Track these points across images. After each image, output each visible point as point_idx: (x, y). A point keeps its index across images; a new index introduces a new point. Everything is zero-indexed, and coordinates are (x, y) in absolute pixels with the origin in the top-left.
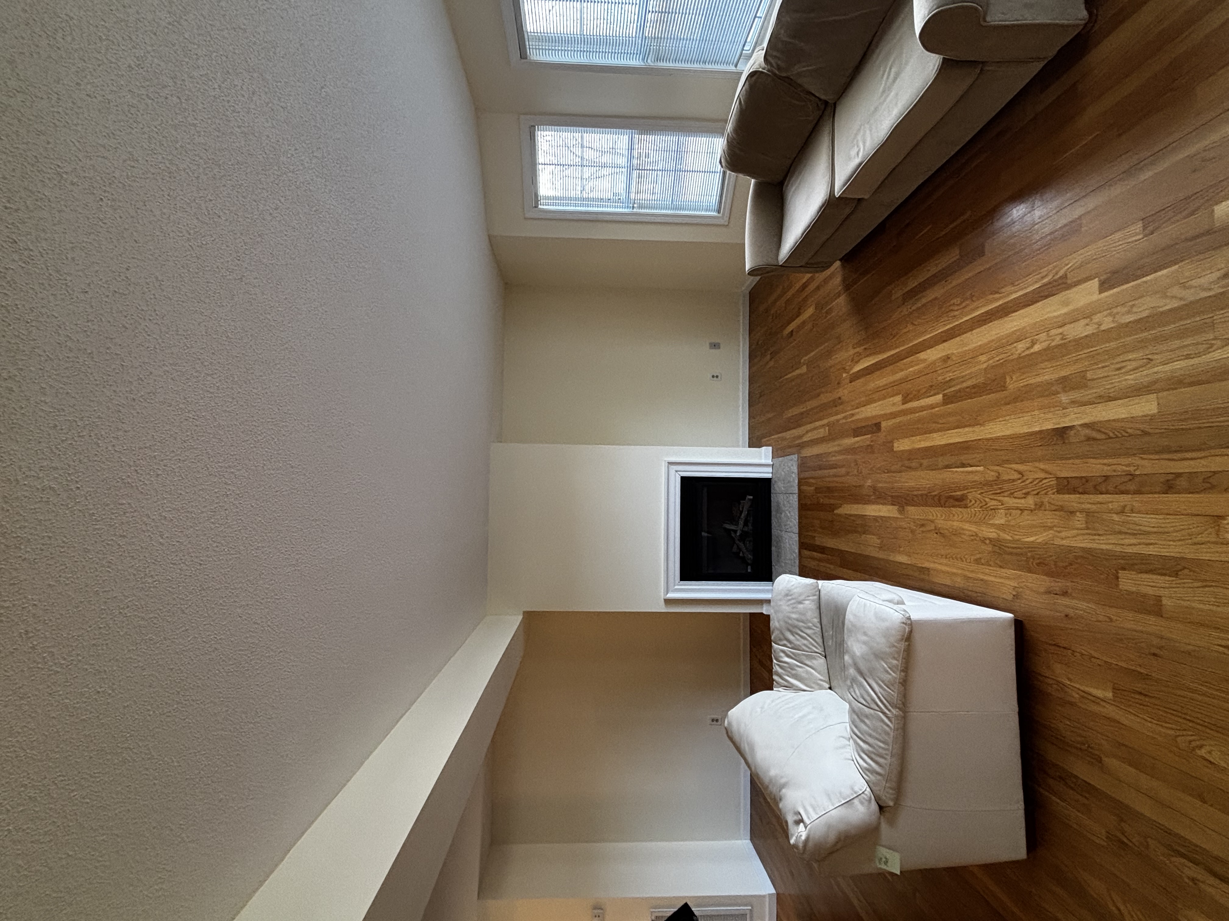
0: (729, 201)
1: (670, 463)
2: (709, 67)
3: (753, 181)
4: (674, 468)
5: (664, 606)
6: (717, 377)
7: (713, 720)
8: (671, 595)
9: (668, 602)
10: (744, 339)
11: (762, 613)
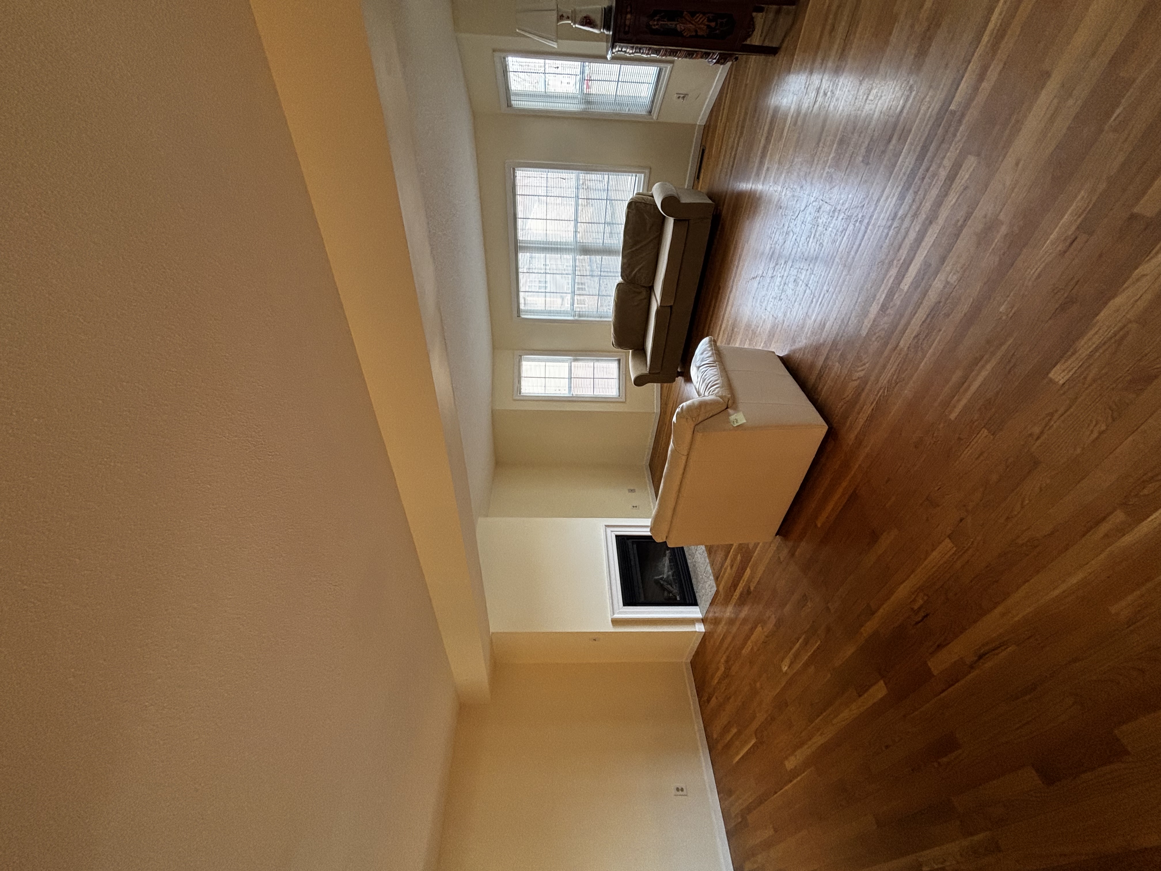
0: (624, 391)
1: (607, 526)
2: (602, 319)
3: (631, 351)
4: (609, 530)
5: (612, 626)
6: (636, 507)
7: (678, 789)
8: (617, 616)
9: (616, 622)
10: (651, 489)
11: (696, 632)
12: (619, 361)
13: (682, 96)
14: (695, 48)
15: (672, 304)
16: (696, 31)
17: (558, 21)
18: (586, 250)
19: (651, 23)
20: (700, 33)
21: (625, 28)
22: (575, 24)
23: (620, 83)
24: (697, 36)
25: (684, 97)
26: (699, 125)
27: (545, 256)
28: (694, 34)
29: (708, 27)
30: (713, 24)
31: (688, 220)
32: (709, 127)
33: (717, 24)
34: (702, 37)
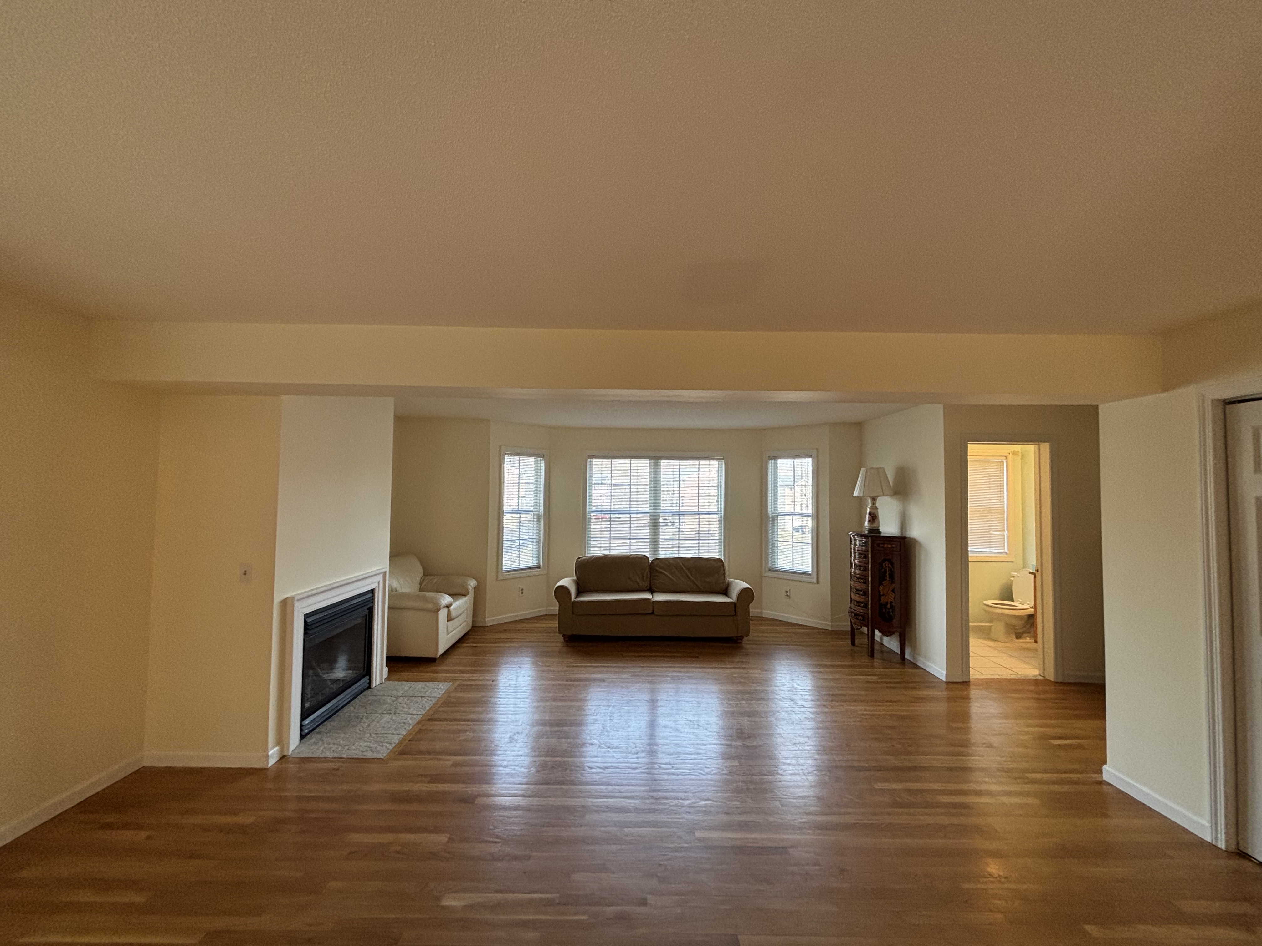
4: (380, 577)
11: (268, 752)
12: (538, 567)
13: (788, 594)
14: (871, 596)
15: (656, 613)
16: (883, 595)
17: (871, 497)
18: (655, 524)
19: (886, 562)
20: (882, 598)
21: (882, 544)
22: (870, 509)
23: (791, 543)
24: (880, 596)
25: (787, 596)
26: (762, 613)
27: (647, 485)
28: (882, 594)
29: (887, 603)
30: (889, 606)
31: (735, 615)
32: (762, 620)
33: (889, 609)
34: (880, 600)
